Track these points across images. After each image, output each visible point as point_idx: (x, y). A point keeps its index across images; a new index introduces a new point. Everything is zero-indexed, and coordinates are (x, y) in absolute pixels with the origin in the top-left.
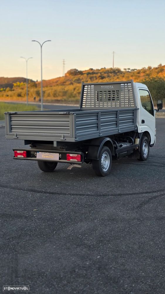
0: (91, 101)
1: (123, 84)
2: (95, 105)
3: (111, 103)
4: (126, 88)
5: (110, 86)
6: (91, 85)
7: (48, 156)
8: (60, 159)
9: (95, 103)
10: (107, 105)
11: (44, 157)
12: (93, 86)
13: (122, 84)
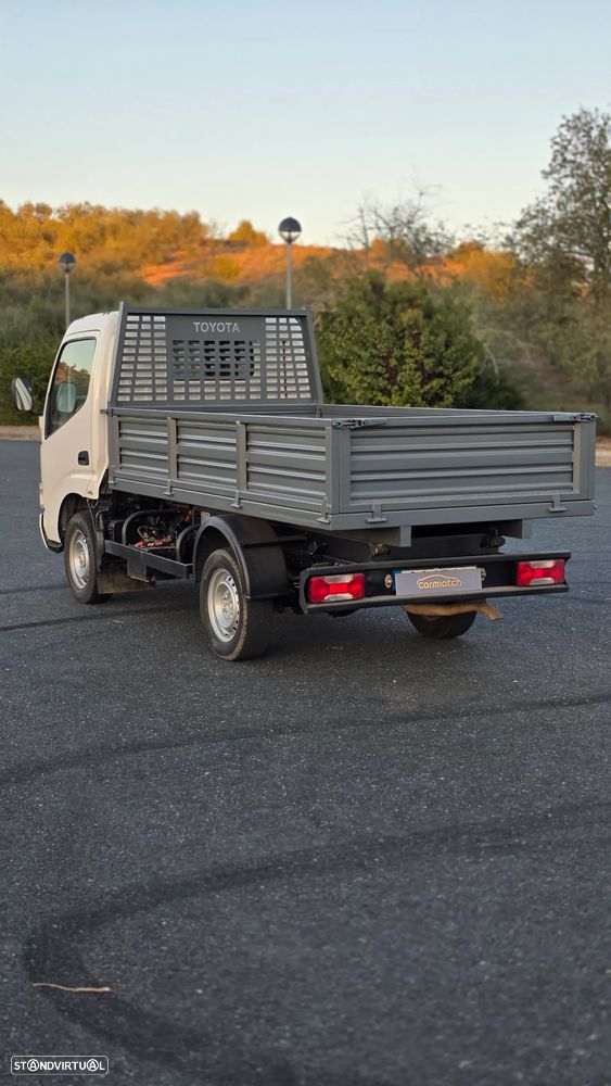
0: (153, 378)
1: (274, 320)
2: (170, 394)
3: (233, 386)
4: (284, 332)
5: (229, 324)
6: (152, 315)
7: (441, 579)
8: (485, 584)
9: (170, 386)
10: (218, 394)
11: (428, 586)
12: (163, 319)
13: (268, 320)
